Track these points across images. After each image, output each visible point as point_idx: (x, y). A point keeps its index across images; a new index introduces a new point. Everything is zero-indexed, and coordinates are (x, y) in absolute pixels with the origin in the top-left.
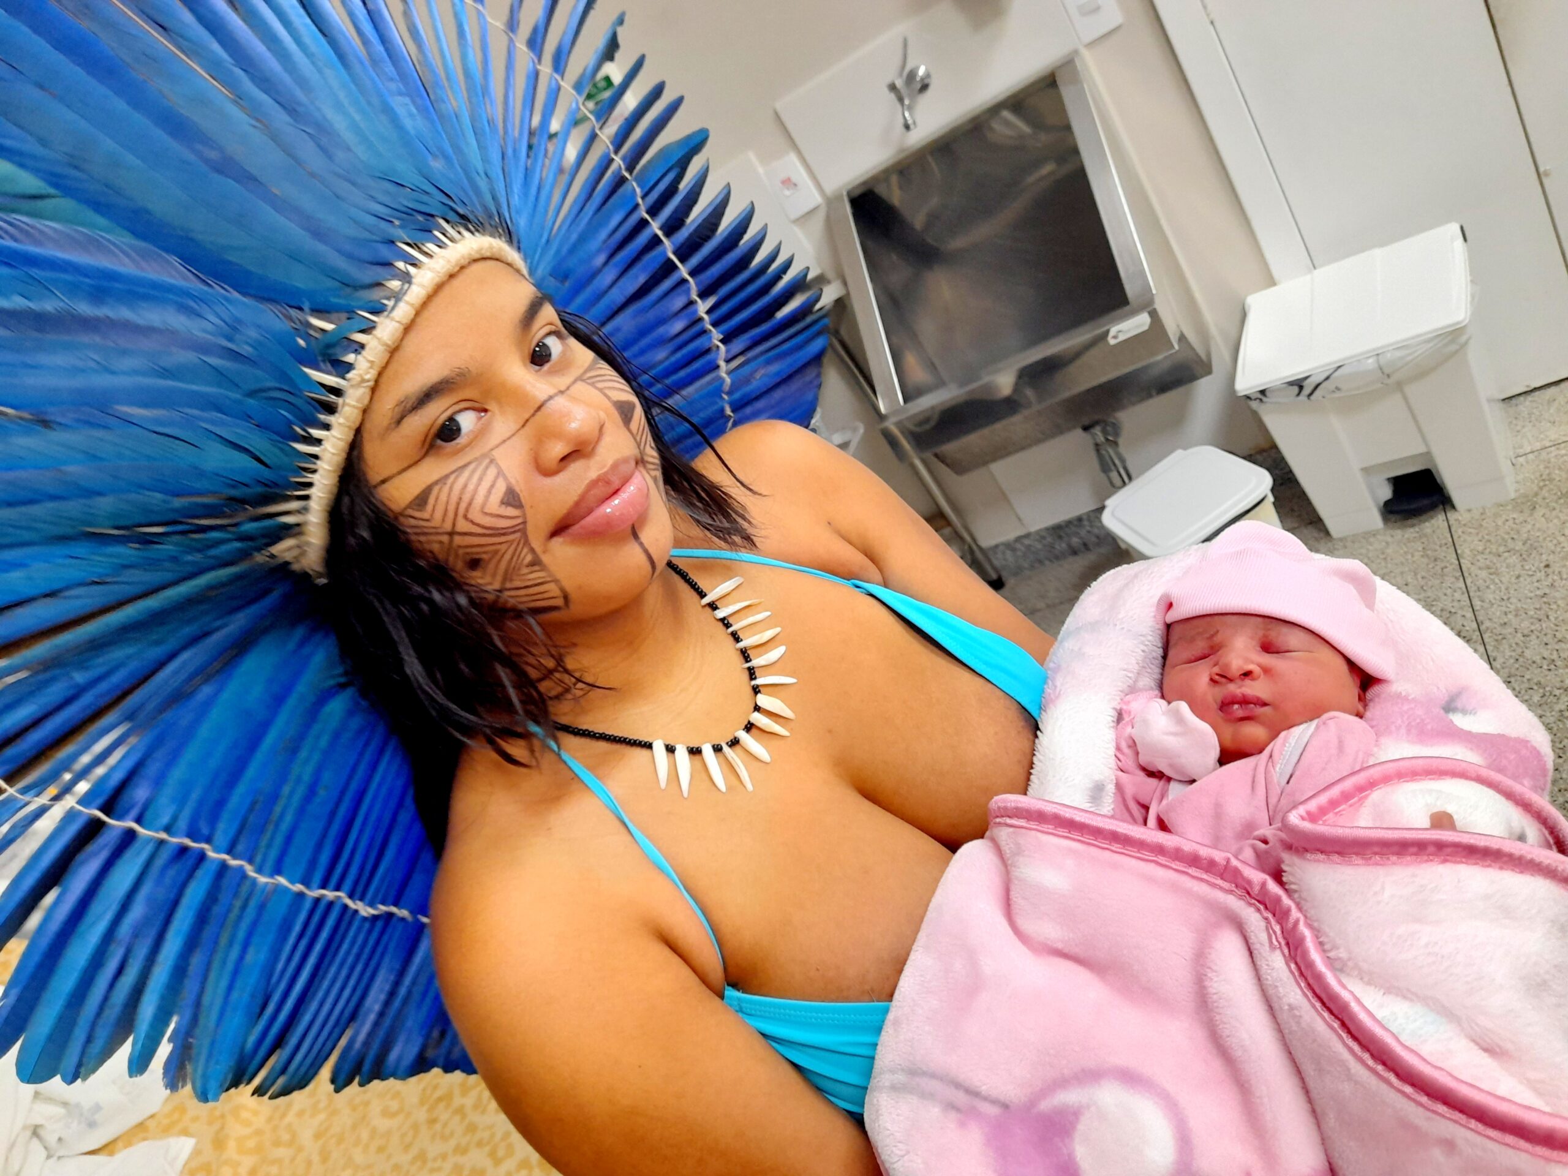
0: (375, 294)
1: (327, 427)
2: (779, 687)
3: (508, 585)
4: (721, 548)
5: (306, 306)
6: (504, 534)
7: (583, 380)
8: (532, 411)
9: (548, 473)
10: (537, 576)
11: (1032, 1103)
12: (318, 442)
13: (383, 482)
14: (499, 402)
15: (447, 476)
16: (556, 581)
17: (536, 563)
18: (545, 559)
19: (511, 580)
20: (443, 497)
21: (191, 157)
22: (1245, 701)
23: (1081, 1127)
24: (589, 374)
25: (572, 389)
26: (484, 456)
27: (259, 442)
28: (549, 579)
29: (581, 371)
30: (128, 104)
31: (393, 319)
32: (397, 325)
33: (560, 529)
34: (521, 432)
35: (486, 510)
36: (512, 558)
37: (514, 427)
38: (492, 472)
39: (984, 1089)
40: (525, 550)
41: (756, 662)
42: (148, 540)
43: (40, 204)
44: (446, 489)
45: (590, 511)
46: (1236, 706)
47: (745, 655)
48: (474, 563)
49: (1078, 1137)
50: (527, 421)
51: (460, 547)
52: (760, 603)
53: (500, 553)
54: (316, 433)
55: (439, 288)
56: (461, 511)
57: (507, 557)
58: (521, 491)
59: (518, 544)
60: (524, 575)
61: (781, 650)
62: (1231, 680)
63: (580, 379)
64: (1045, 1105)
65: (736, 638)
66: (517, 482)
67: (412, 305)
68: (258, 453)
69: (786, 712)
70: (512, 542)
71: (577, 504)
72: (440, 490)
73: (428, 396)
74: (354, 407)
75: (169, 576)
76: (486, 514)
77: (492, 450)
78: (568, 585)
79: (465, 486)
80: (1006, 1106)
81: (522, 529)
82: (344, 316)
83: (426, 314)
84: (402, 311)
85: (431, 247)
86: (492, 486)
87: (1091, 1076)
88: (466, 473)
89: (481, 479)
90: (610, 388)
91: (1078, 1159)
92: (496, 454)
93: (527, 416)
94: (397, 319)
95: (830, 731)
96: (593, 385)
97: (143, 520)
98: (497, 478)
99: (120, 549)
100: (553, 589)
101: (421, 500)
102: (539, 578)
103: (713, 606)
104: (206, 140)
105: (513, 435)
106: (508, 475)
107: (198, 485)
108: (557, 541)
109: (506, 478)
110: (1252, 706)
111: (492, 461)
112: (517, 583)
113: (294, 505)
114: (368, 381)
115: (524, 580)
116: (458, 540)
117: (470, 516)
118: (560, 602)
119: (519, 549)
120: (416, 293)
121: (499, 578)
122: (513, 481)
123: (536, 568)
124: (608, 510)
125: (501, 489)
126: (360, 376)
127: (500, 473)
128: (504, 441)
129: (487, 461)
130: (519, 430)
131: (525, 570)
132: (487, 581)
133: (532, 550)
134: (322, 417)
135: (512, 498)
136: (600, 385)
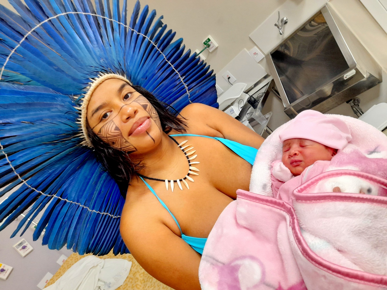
0: (85, 90)
1: (81, 118)
2: (196, 165)
3: (122, 147)
4: (179, 134)
5: (73, 95)
6: (117, 136)
7: (135, 101)
8: (120, 109)
9: (125, 122)
10: (127, 144)
11: (230, 263)
12: (80, 121)
13: (93, 128)
14: (114, 109)
15: (104, 126)
16: (132, 145)
17: (126, 142)
18: (128, 141)
19: (122, 146)
20: (103, 130)
21: (52, 69)
22: (296, 161)
23: (240, 269)
24: (136, 100)
25: (131, 104)
26: (111, 120)
27: (69, 122)
28: (130, 145)
29: (134, 99)
30: (42, 61)
31: (87, 94)
32: (88, 95)
33: (130, 134)
34: (119, 114)
35: (111, 132)
36: (120, 141)
37: (117, 113)
38: (113, 123)
39: (220, 260)
40: (123, 139)
41: (190, 159)
42: (55, 144)
43: (30, 83)
44: (104, 128)
45: (135, 129)
46: (295, 163)
47: (188, 157)
48: (113, 143)
49: (239, 272)
50: (119, 112)
51: (109, 140)
52: (191, 146)
53: (117, 140)
54: (79, 119)
55: (97, 86)
56: (107, 133)
57: (119, 141)
58: (119, 127)
59: (121, 138)
60: (124, 144)
61: (196, 156)
62: (292, 156)
63: (134, 101)
64: (233, 264)
65: (185, 154)
66: (118, 125)
67: (91, 91)
68: (70, 125)
69: (197, 170)
70: (119, 138)
71: (132, 128)
72: (103, 129)
73: (98, 109)
74: (84, 113)
75: (60, 151)
76: (112, 132)
77: (113, 119)
78: (135, 146)
79: (107, 127)
80: (224, 264)
81: (121, 135)
82: (80, 95)
83: (95, 93)
84: (89, 93)
85: (96, 78)
86: (112, 127)
87: (243, 257)
88: (107, 125)
89: (110, 125)
90: (141, 102)
91: (239, 277)
92: (114, 120)
93: (119, 111)
94: (88, 94)
95: (208, 174)
96: (137, 102)
97: (53, 140)
98: (113, 125)
99: (49, 146)
100: (132, 147)
101: (100, 131)
102: (128, 145)
103: (181, 147)
104: (55, 65)
105: (116, 116)
106: (116, 124)
107: (61, 132)
108: (130, 137)
109: (115, 124)
110: (298, 162)
111: (113, 121)
112: (123, 147)
113: (81, 134)
114: (85, 108)
115: (125, 146)
116: (109, 139)
117: (109, 133)
118: (135, 150)
119: (122, 139)
120: (92, 88)
121: (119, 146)
122: (117, 125)
123: (127, 143)
124: (139, 129)
125: (114, 127)
126: (83, 107)
127: (114, 123)
128: (115, 117)
129: (112, 121)
130: (118, 114)
131: (124, 143)
132: (117, 146)
133: (125, 139)
134: (79, 116)
135: (117, 128)
136: (138, 102)
